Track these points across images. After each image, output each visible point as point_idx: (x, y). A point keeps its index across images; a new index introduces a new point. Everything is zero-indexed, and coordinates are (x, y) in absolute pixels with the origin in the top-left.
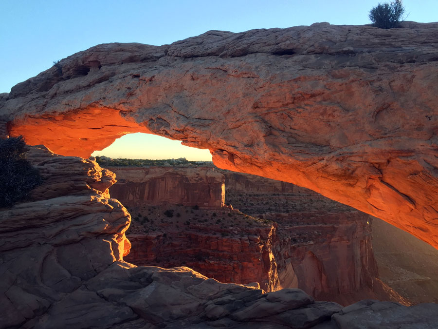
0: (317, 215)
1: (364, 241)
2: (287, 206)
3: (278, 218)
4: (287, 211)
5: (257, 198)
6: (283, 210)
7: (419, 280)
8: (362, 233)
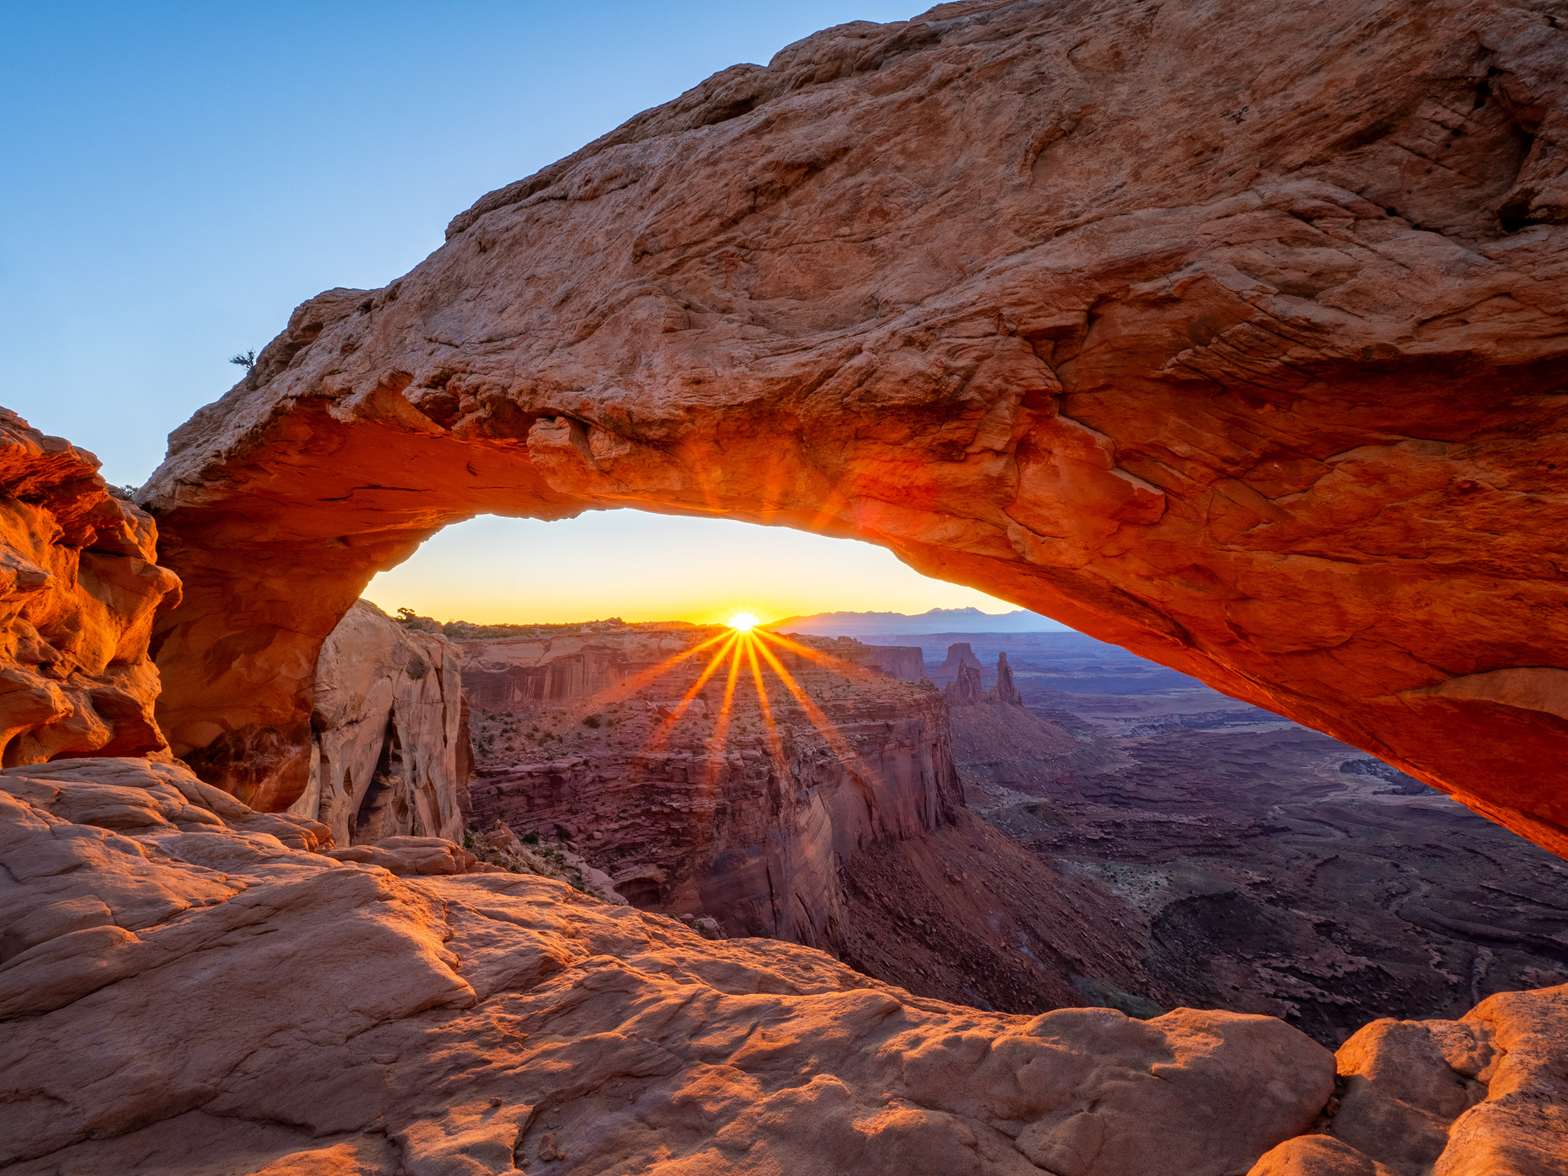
1: (939, 745)
7: (1030, 805)
8: (933, 731)
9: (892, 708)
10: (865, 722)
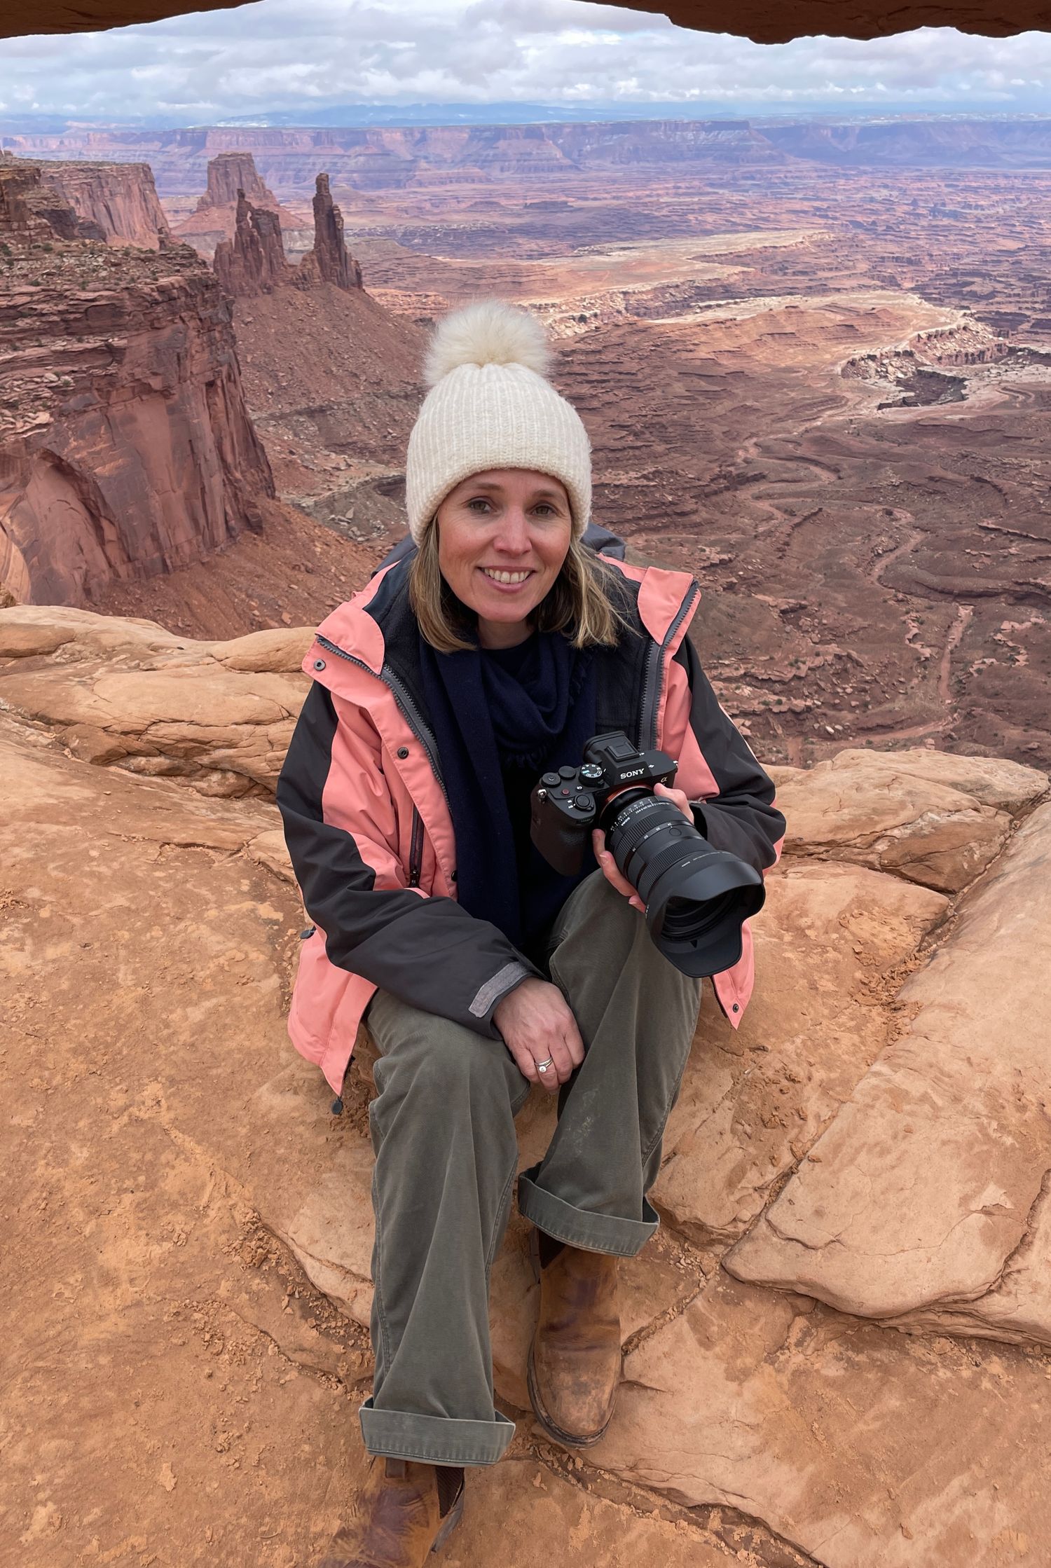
0: (40, 307)
1: (219, 383)
7: (385, 481)
8: (206, 355)
9: (116, 311)
10: (59, 345)
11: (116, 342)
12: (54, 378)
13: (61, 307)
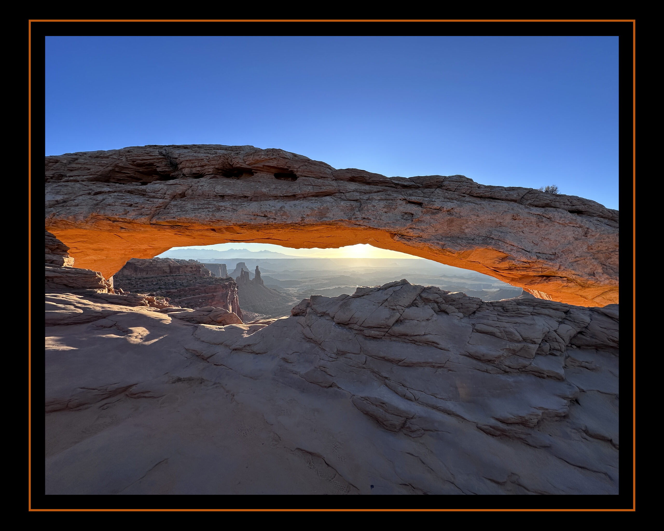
0: (200, 288)
2: (175, 284)
3: (168, 294)
4: (176, 289)
5: (146, 280)
6: (172, 287)
8: (232, 296)
9: (216, 288)
10: (203, 295)
11: (215, 294)
12: (201, 301)
13: (205, 288)
